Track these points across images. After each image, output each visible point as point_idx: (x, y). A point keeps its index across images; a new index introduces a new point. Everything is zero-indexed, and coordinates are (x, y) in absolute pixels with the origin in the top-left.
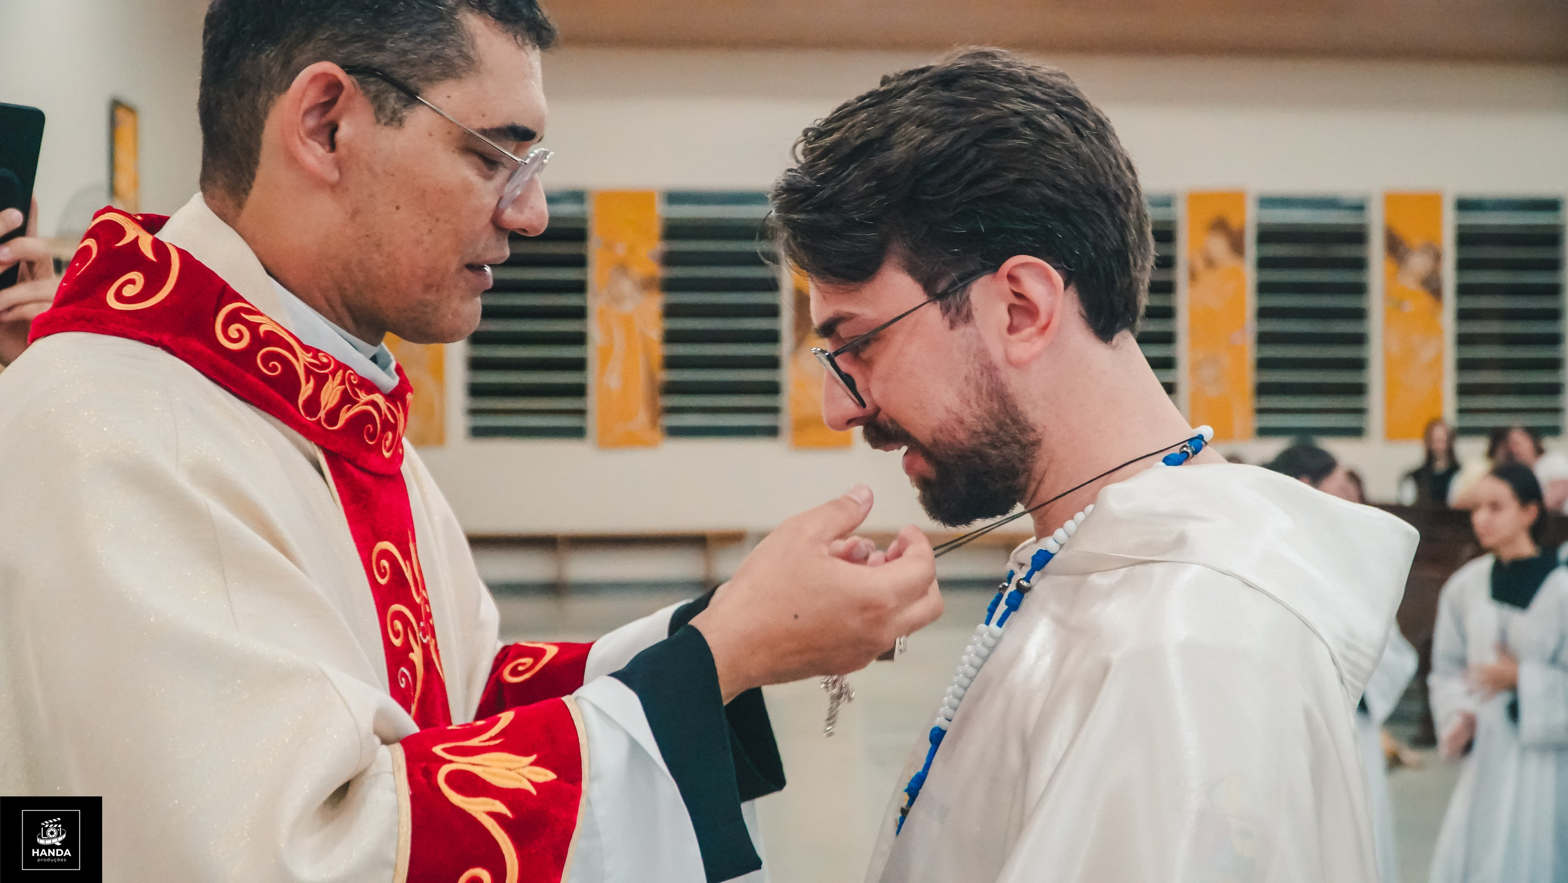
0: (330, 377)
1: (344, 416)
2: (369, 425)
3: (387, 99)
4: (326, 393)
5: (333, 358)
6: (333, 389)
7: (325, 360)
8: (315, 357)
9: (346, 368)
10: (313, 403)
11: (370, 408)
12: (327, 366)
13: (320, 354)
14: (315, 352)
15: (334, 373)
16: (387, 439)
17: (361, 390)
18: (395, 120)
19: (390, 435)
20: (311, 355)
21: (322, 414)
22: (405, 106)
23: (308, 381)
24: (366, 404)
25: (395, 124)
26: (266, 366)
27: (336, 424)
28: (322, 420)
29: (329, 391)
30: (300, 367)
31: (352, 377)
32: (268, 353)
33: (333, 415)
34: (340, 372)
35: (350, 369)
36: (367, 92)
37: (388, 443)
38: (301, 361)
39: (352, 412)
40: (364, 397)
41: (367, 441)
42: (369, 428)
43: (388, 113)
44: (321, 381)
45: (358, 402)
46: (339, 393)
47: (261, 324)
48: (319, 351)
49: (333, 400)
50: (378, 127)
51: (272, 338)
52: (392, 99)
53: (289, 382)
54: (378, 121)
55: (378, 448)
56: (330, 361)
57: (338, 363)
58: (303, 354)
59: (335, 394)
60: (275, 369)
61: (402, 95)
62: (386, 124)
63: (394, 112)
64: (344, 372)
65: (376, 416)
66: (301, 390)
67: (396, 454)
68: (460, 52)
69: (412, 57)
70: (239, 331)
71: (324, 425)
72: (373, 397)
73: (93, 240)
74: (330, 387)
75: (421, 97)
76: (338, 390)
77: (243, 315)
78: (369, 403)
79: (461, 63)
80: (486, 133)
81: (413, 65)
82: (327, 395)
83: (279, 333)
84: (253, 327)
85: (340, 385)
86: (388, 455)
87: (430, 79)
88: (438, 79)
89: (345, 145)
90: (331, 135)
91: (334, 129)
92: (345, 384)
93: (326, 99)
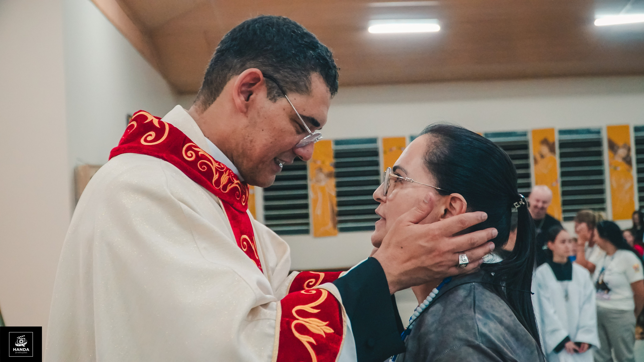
0: (224, 172)
1: (229, 188)
2: (237, 192)
3: (273, 90)
4: (223, 178)
5: (225, 166)
6: (225, 177)
7: (222, 166)
8: (219, 165)
9: (230, 170)
10: (218, 182)
11: (237, 186)
12: (223, 168)
13: (221, 164)
14: (219, 164)
15: (226, 171)
16: (243, 198)
17: (235, 178)
18: (274, 99)
19: (244, 196)
20: (217, 164)
21: (221, 186)
22: (280, 96)
23: (216, 174)
24: (236, 184)
26: (201, 167)
27: (226, 191)
28: (221, 189)
29: (224, 178)
30: (214, 168)
31: (232, 173)
32: (202, 162)
33: (225, 187)
34: (228, 171)
36: (267, 86)
37: (244, 200)
38: (214, 167)
39: (231, 186)
40: (236, 181)
41: (237, 198)
42: (237, 193)
43: (272, 96)
44: (221, 174)
45: (234, 183)
46: (227, 179)
47: (200, 151)
48: (220, 163)
49: (225, 181)
50: (267, 99)
51: (204, 157)
52: (275, 91)
53: (209, 174)
54: (267, 97)
55: (240, 201)
57: (227, 168)
58: (215, 163)
59: (226, 179)
60: (204, 168)
61: (280, 91)
62: (270, 99)
63: (274, 96)
64: (229, 171)
65: (239, 189)
66: (214, 177)
67: (246, 205)
68: (305, 85)
69: (288, 80)
70: (191, 154)
71: (222, 191)
72: (238, 181)
73: (135, 122)
74: (224, 177)
75: (286, 95)
76: (227, 178)
77: (193, 148)
78: (237, 184)
79: (304, 89)
80: (303, 117)
81: (287, 83)
82: (223, 179)
83: (206, 155)
84: (197, 153)
85: (227, 176)
86: (244, 204)
87: (291, 90)
88: (294, 91)
89: (252, 101)
90: (249, 95)
91: (251, 94)
92: (229, 176)
93: (253, 82)
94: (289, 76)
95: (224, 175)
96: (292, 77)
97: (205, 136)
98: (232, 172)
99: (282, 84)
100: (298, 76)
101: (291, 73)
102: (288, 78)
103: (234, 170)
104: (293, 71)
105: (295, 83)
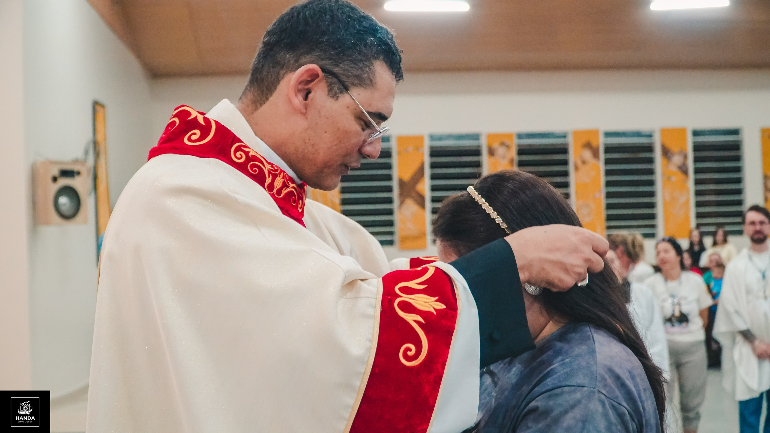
0: (278, 175)
1: (284, 192)
2: (293, 197)
3: (334, 86)
4: (276, 181)
5: (279, 167)
7: (276, 168)
8: (272, 167)
9: (284, 172)
10: (271, 186)
11: (293, 190)
12: (277, 170)
13: (274, 166)
14: (272, 165)
15: (280, 174)
16: (300, 204)
17: (290, 181)
18: (335, 96)
19: (300, 202)
20: (270, 165)
21: (275, 191)
22: (341, 92)
23: (269, 177)
25: (335, 97)
26: (252, 170)
27: (280, 196)
28: (275, 193)
30: (266, 170)
32: (253, 164)
33: (279, 192)
34: (282, 173)
35: (286, 173)
36: (327, 82)
37: (300, 206)
38: (266, 169)
39: (287, 191)
40: (291, 185)
41: (292, 203)
43: (334, 94)
44: (274, 177)
45: (289, 187)
47: (250, 152)
49: (279, 185)
50: (328, 97)
51: (255, 158)
52: (337, 87)
53: (262, 176)
54: (328, 95)
55: (296, 207)
57: (281, 170)
58: (267, 165)
59: (280, 183)
60: (255, 171)
61: (342, 87)
62: (331, 97)
63: (336, 93)
64: (284, 174)
65: (296, 193)
66: (267, 181)
67: (303, 211)
68: (369, 78)
69: (349, 73)
70: (241, 155)
71: (276, 196)
72: (294, 185)
73: (177, 118)
74: (278, 180)
75: (349, 91)
76: (281, 181)
77: (242, 148)
78: (293, 187)
79: (368, 82)
80: (369, 113)
81: (348, 77)
82: (277, 183)
83: (258, 156)
84: (247, 153)
85: (282, 179)
86: (300, 210)
87: (353, 84)
88: (357, 86)
89: (312, 100)
90: (307, 94)
91: (308, 92)
92: (284, 179)
93: (310, 79)
94: (350, 69)
95: (278, 178)
96: (354, 71)
97: (256, 134)
98: (287, 175)
99: (343, 78)
100: (361, 68)
101: (353, 65)
102: (349, 72)
103: (290, 172)
104: (355, 64)
105: (357, 77)
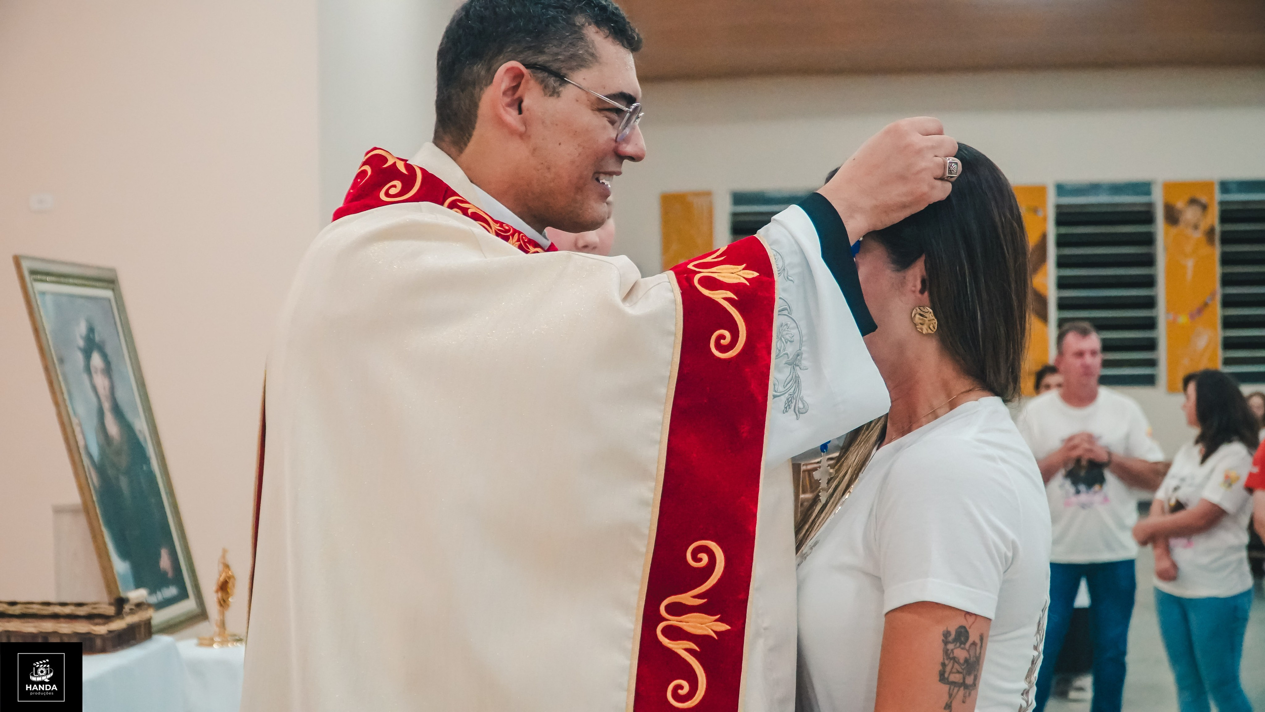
3: (549, 81)
5: (511, 225)
7: (507, 228)
8: (501, 227)
9: (520, 233)
12: (508, 231)
14: (501, 224)
15: (513, 235)
17: (529, 243)
18: (555, 93)
20: (498, 225)
22: (560, 85)
24: (535, 252)
25: (555, 95)
31: (524, 238)
34: (516, 235)
36: (537, 78)
38: (493, 229)
40: (533, 249)
43: (551, 89)
45: (529, 252)
46: (517, 245)
47: (469, 208)
50: (546, 97)
51: (476, 216)
52: (552, 81)
54: (545, 95)
56: (510, 229)
57: (514, 230)
58: (494, 226)
61: (558, 79)
62: (550, 96)
63: (554, 88)
68: (587, 52)
69: (560, 57)
72: (537, 249)
73: (368, 166)
75: (569, 79)
77: (458, 204)
79: (588, 57)
81: (560, 62)
83: (479, 213)
84: (465, 210)
85: (517, 240)
87: (572, 70)
88: (577, 69)
89: (528, 110)
90: (518, 105)
91: (520, 101)
92: (520, 241)
93: (514, 84)
94: (559, 50)
95: (512, 241)
96: (565, 51)
99: (555, 67)
100: (572, 44)
102: (560, 55)
103: (529, 231)
105: (573, 57)
